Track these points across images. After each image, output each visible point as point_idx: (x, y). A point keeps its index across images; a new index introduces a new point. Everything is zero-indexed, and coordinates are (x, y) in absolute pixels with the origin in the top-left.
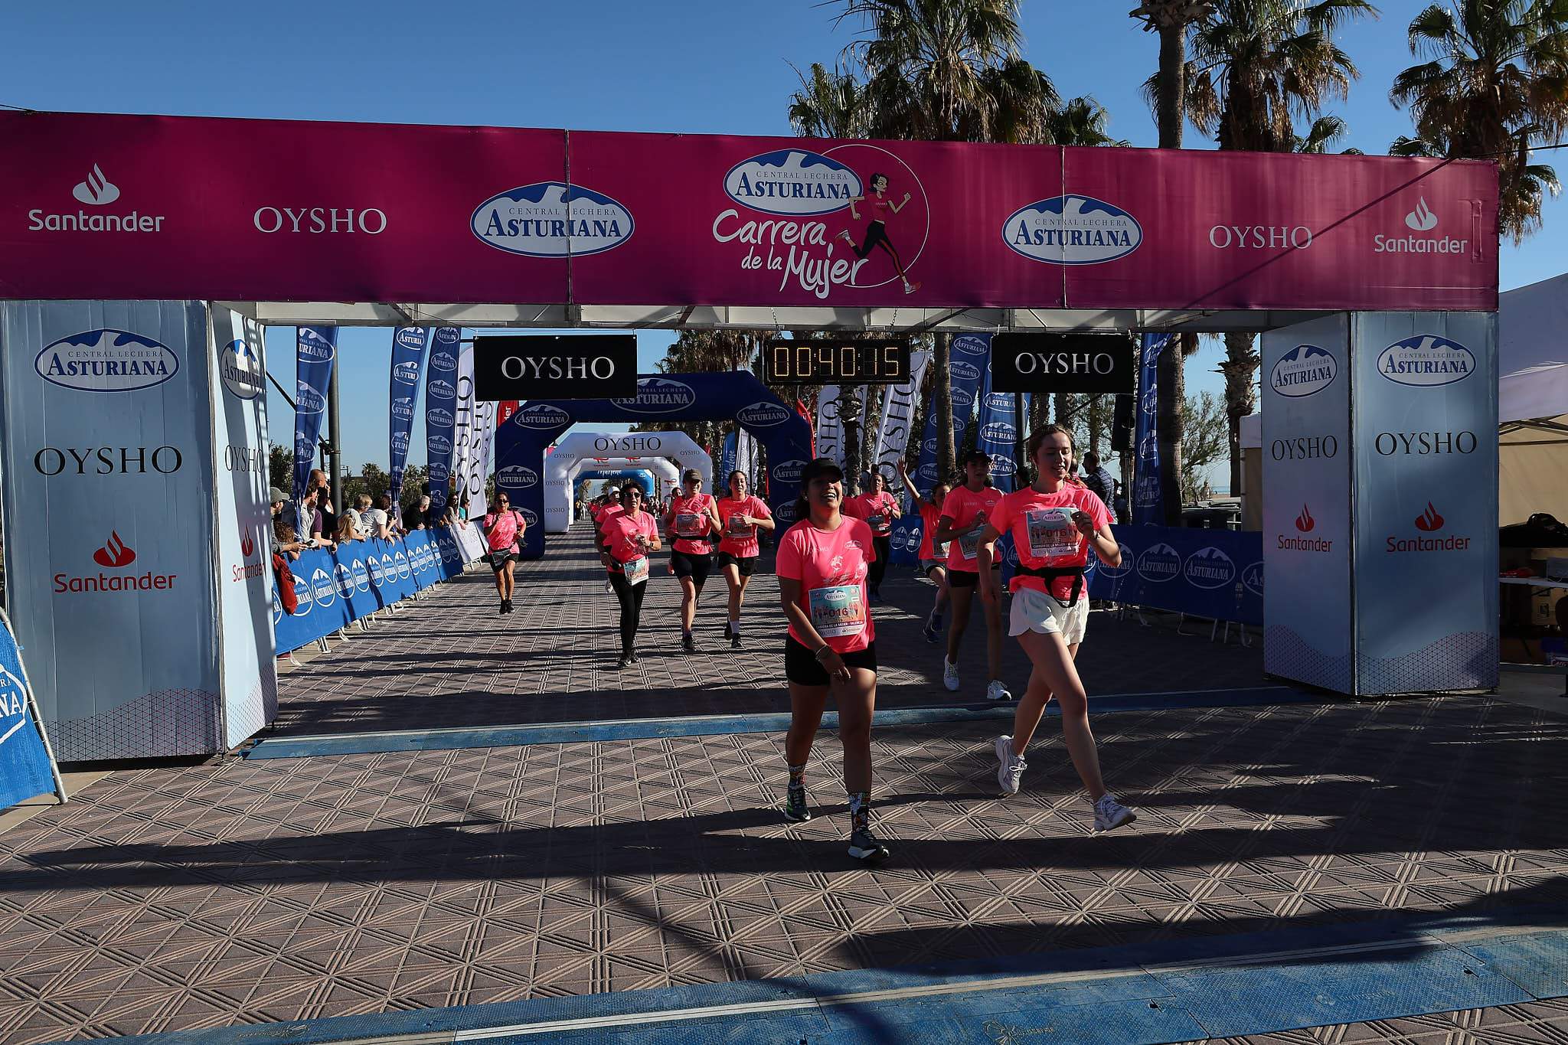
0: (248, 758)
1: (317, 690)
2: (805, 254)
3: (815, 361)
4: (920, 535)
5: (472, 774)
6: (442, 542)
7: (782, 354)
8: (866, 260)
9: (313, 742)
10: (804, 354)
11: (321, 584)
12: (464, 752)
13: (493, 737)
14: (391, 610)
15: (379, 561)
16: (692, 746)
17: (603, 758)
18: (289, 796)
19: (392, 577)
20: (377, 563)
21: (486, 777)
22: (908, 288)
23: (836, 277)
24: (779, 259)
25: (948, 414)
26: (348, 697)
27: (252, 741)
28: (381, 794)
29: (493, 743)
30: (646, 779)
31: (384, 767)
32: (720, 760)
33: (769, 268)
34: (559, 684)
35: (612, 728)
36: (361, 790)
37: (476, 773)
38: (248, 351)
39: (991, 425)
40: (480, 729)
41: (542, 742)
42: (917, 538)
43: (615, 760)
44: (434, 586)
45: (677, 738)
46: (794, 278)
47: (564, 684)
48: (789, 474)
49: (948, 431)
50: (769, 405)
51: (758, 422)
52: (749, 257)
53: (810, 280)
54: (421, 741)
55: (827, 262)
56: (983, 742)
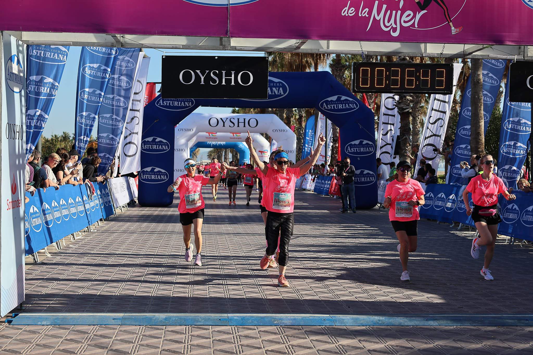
0: (12, 324)
1: (40, 286)
2: (385, 6)
3: (388, 78)
4: (455, 199)
5: (157, 340)
6: (103, 192)
7: (365, 72)
8: (425, 11)
9: (50, 317)
10: (380, 72)
11: (34, 216)
12: (149, 327)
13: (166, 319)
14: (74, 237)
15: (67, 202)
16: (297, 331)
17: (240, 336)
18: (45, 346)
19: (74, 214)
20: (66, 204)
21: (165, 342)
22: (454, 30)
23: (405, 22)
24: (367, 10)
25: (480, 110)
26: (62, 292)
27: (11, 315)
28: (103, 348)
29: (165, 323)
30: (270, 349)
31: (100, 333)
32: (316, 340)
33: (360, 15)
34: (202, 290)
35: (243, 318)
36: (89, 345)
37: (159, 340)
38: (18, 62)
39: (511, 119)
40: (157, 315)
41: (197, 324)
42: (453, 202)
43: (247, 337)
44: (99, 222)
45: (286, 327)
46: (376, 22)
47: (205, 290)
48: (357, 150)
49: (479, 122)
50: (343, 98)
51: (334, 110)
52: (347, 8)
53: (387, 24)
54: (119, 319)
55: (399, 12)
56: (494, 339)
